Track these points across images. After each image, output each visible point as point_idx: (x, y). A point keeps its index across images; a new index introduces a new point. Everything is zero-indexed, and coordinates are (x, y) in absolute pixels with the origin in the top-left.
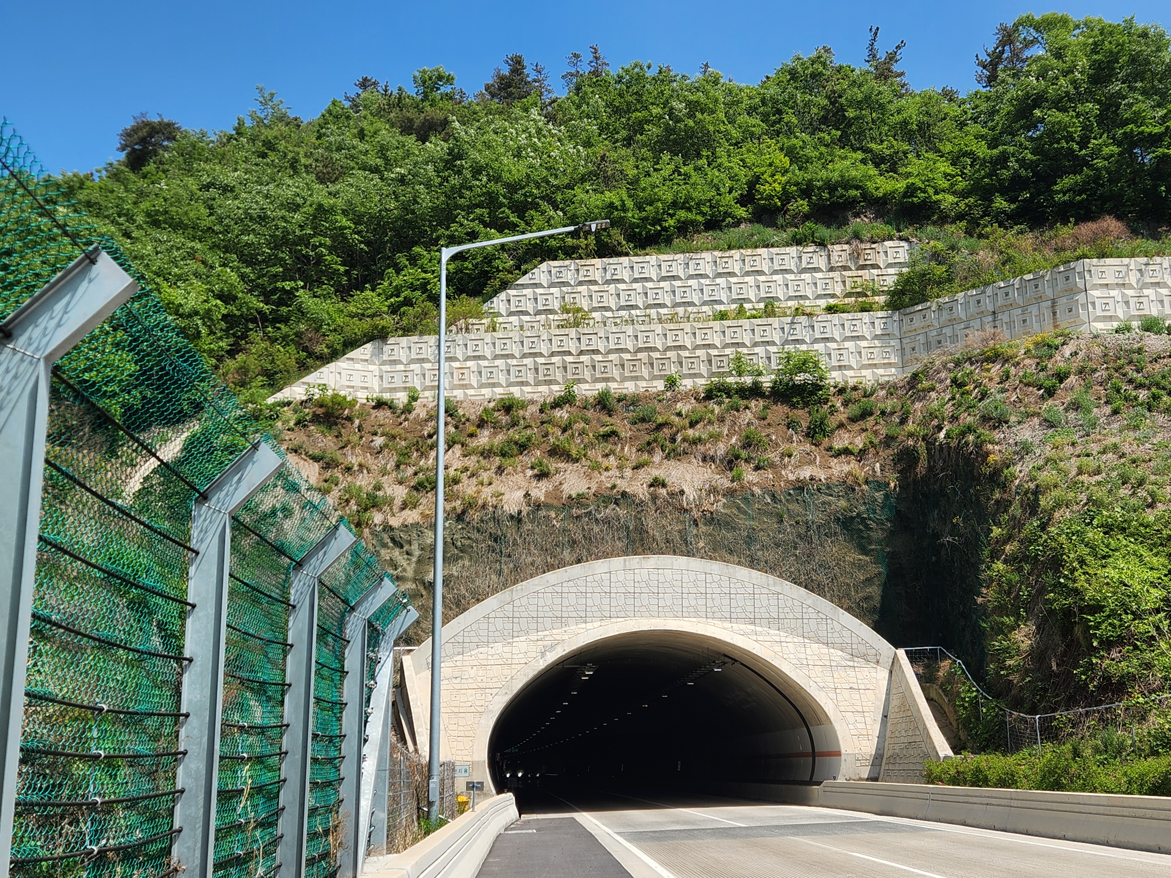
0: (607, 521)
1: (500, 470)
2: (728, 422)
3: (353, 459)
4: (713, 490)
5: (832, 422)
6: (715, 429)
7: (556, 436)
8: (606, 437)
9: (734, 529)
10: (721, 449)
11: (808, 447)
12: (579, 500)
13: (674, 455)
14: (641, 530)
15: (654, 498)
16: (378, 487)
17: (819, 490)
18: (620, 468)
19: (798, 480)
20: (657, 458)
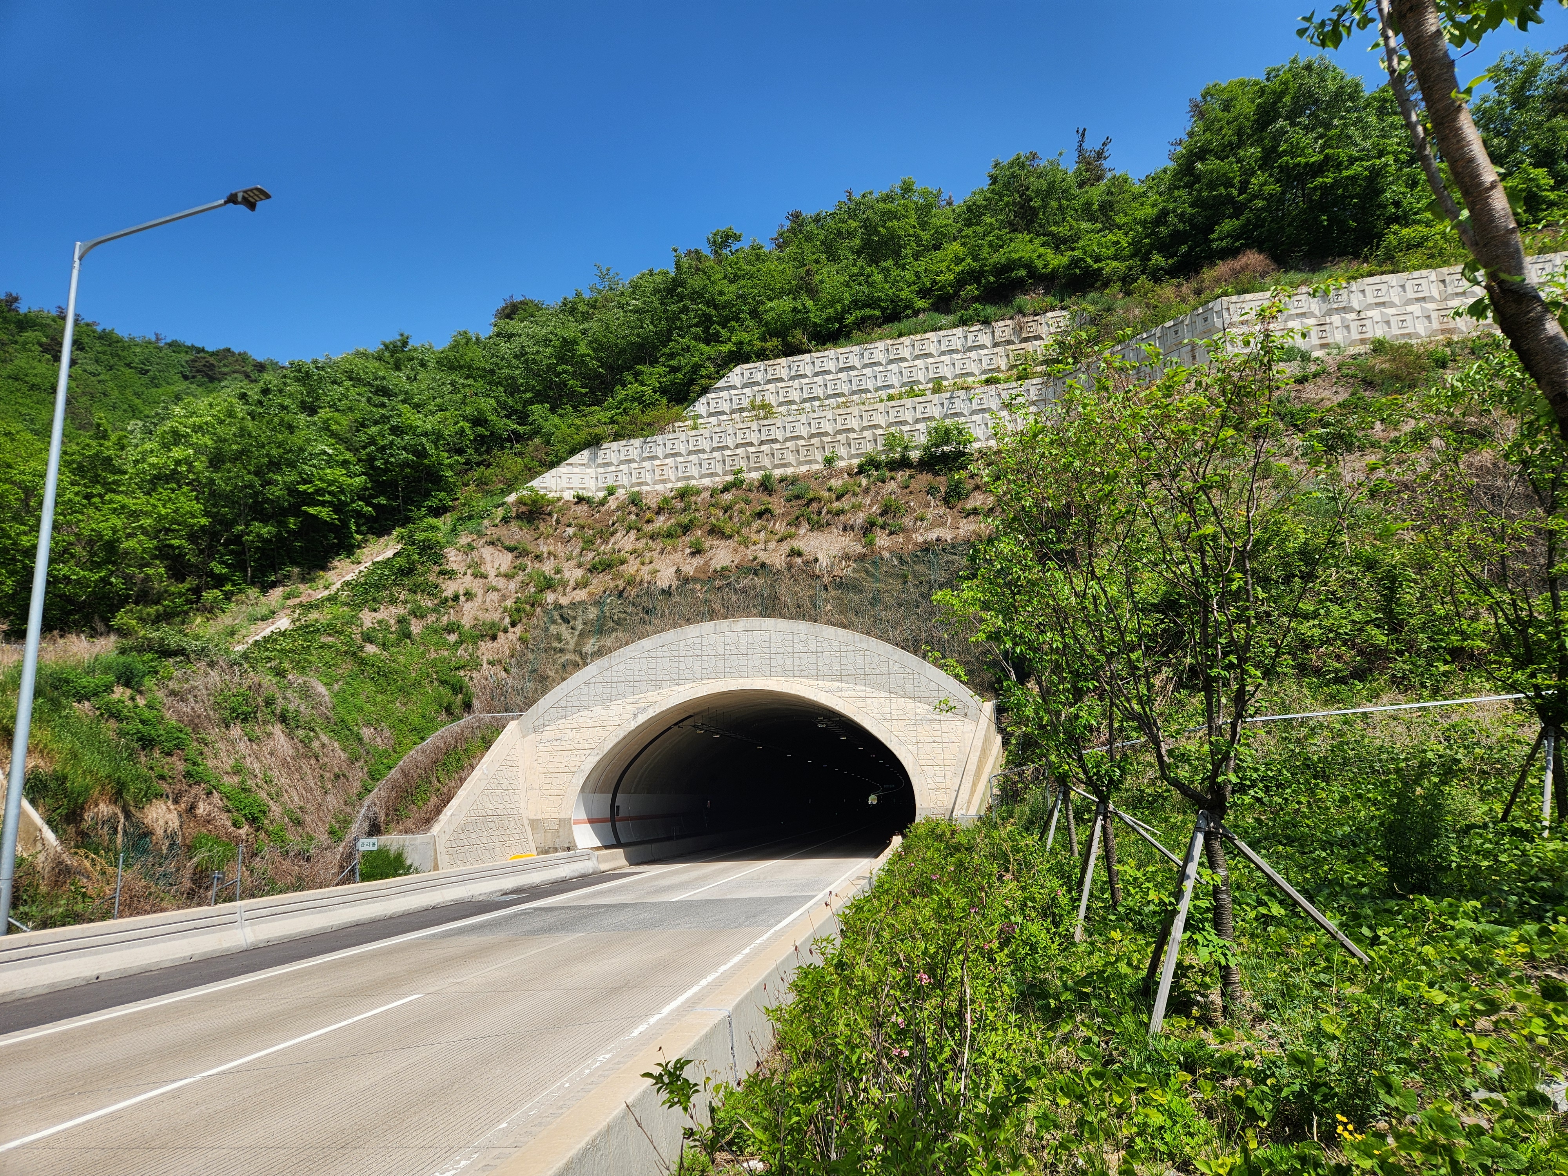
0: (744, 591)
1: (663, 550)
2: (872, 493)
3: (544, 548)
4: (847, 557)
5: (970, 484)
6: (858, 501)
7: (717, 517)
8: (760, 515)
9: (861, 592)
10: (860, 518)
11: (942, 510)
12: (723, 573)
13: (817, 526)
15: (790, 567)
16: (559, 571)
17: (944, 550)
18: (766, 541)
19: (925, 542)
20: (802, 531)
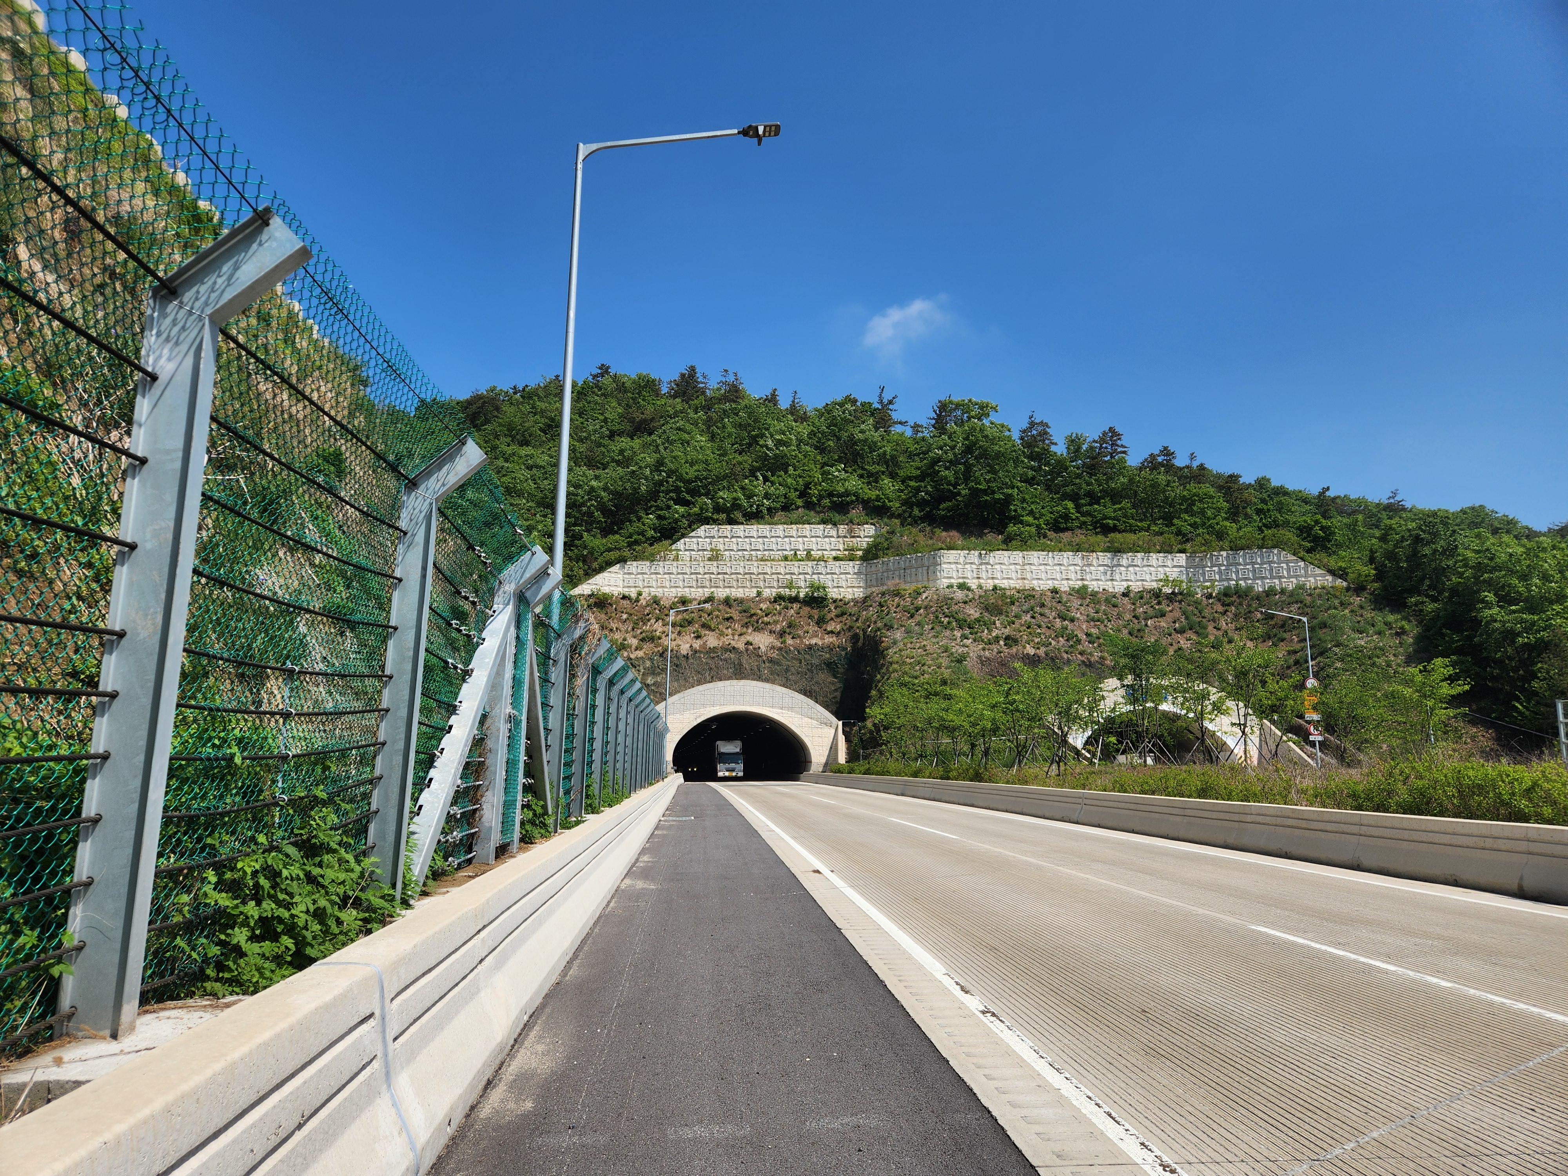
0: (725, 660)
1: (679, 633)
2: (782, 614)
3: (614, 626)
4: (773, 648)
5: (829, 616)
6: (776, 618)
7: (705, 618)
8: (727, 619)
9: (780, 667)
10: (778, 628)
11: (816, 628)
12: (713, 650)
13: (757, 629)
14: (740, 664)
15: (747, 650)
16: (625, 640)
17: (818, 649)
18: (733, 635)
19: (810, 644)
20: (750, 631)
